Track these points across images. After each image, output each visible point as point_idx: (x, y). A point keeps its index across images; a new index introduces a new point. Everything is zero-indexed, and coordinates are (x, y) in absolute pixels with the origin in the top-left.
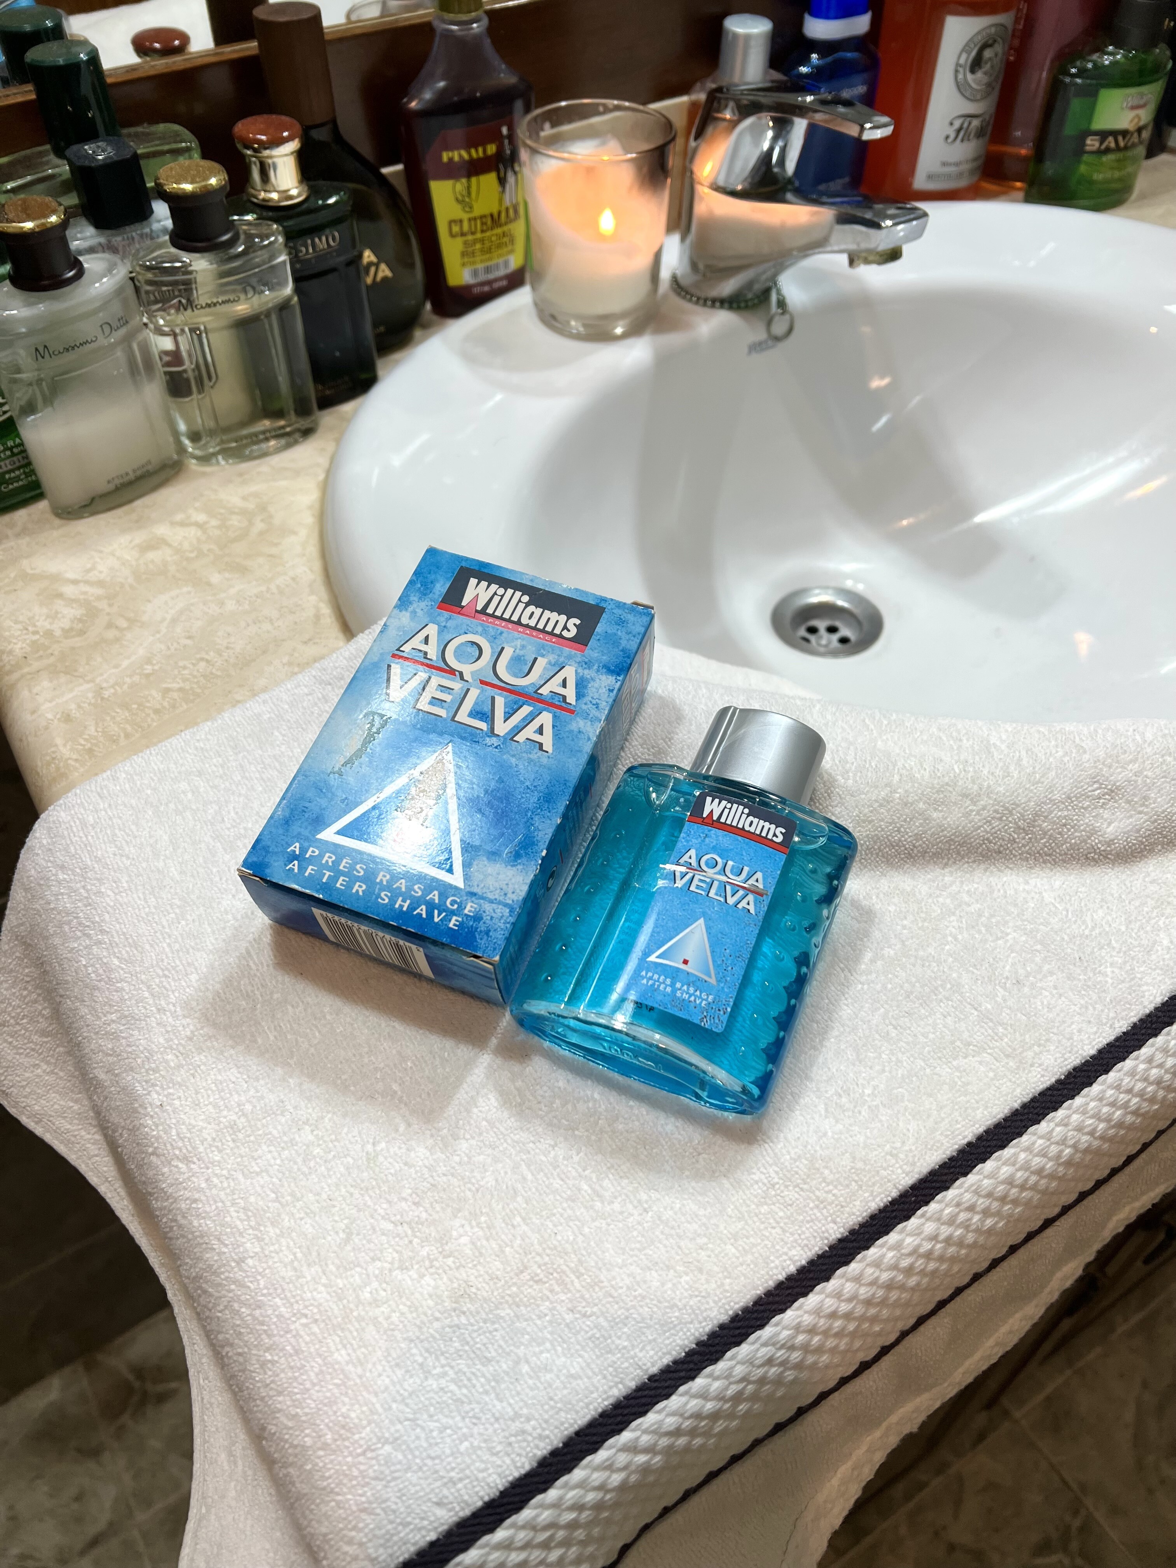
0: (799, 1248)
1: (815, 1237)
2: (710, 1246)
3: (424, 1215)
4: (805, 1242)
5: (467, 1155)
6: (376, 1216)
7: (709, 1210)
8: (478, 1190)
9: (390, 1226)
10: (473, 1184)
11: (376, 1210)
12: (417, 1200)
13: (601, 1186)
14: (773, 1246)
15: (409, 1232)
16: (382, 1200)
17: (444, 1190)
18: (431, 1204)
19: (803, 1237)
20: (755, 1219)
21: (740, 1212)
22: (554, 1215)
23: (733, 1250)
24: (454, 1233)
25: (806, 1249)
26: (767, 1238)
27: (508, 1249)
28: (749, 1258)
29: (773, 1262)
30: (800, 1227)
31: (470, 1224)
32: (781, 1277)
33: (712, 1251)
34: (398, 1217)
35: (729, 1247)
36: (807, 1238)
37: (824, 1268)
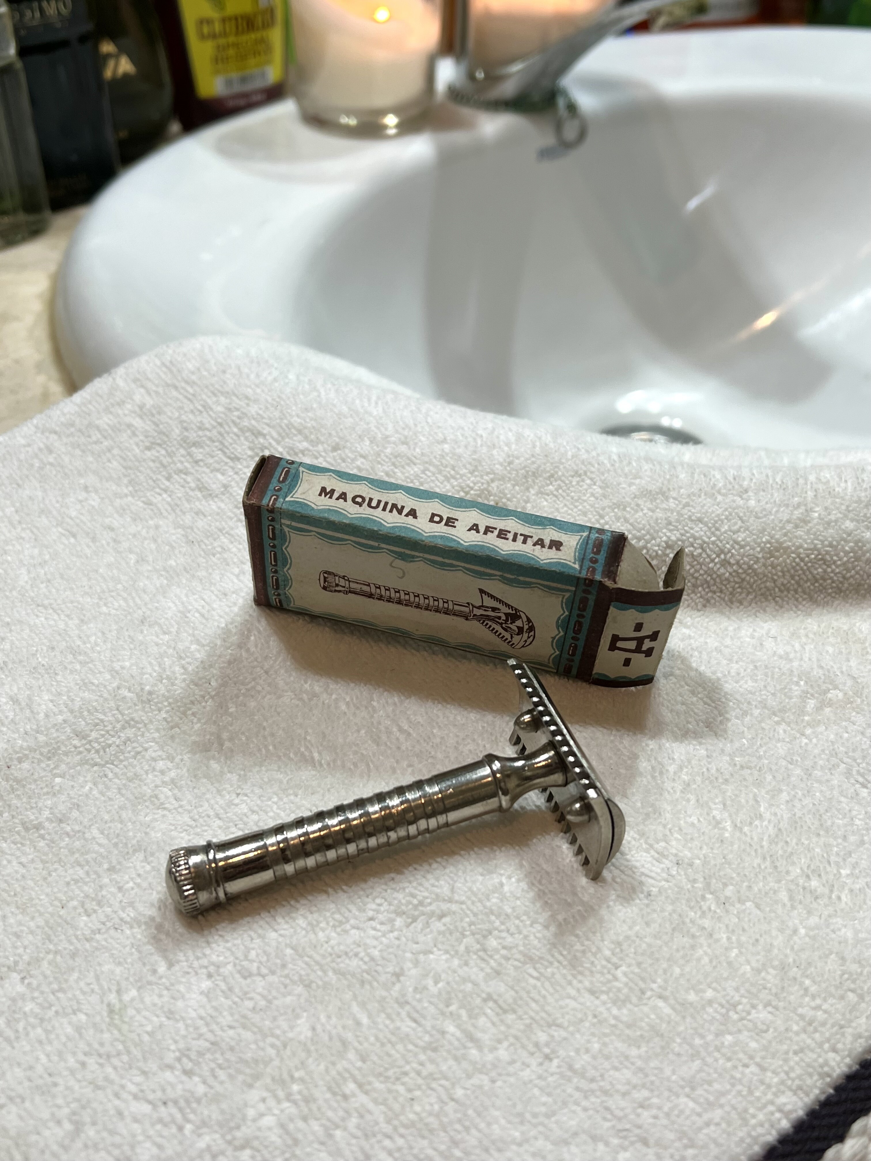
0: (789, 1093)
1: (811, 1075)
2: (655, 1100)
3: (201, 1089)
4: (797, 1082)
5: (264, 997)
6: (125, 1095)
7: (644, 1049)
8: (285, 1046)
9: (146, 1108)
10: (277, 1037)
11: (123, 1087)
12: (189, 1065)
13: (474, 1026)
14: (751, 1092)
15: (178, 1116)
16: (135, 1072)
17: (232, 1049)
18: (212, 1070)
19: (792, 1075)
20: (716, 1054)
21: (691, 1046)
22: (406, 1074)
23: (691, 1104)
24: (251, 1113)
25: (801, 1094)
26: (740, 1081)
27: (338, 1133)
28: (717, 1114)
29: (754, 1116)
30: (786, 1061)
31: (275, 1097)
32: (771, 1137)
33: (660, 1108)
34: (159, 1094)
35: (683, 1100)
36: (799, 1077)
37: (833, 1120)
